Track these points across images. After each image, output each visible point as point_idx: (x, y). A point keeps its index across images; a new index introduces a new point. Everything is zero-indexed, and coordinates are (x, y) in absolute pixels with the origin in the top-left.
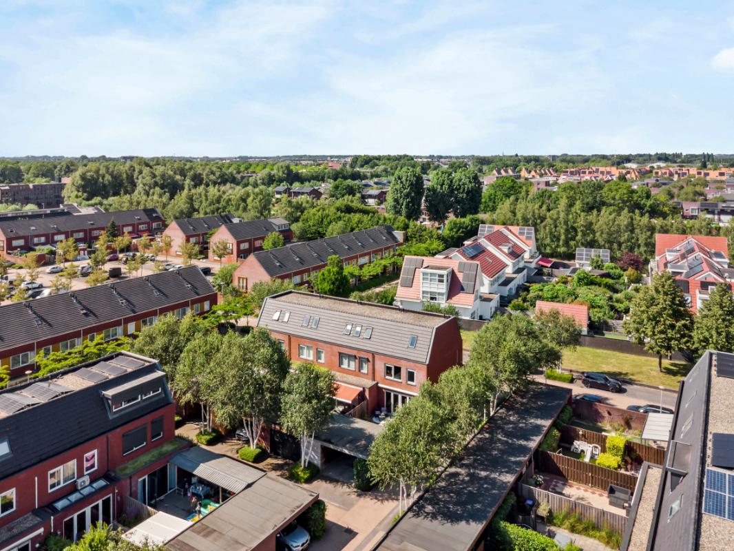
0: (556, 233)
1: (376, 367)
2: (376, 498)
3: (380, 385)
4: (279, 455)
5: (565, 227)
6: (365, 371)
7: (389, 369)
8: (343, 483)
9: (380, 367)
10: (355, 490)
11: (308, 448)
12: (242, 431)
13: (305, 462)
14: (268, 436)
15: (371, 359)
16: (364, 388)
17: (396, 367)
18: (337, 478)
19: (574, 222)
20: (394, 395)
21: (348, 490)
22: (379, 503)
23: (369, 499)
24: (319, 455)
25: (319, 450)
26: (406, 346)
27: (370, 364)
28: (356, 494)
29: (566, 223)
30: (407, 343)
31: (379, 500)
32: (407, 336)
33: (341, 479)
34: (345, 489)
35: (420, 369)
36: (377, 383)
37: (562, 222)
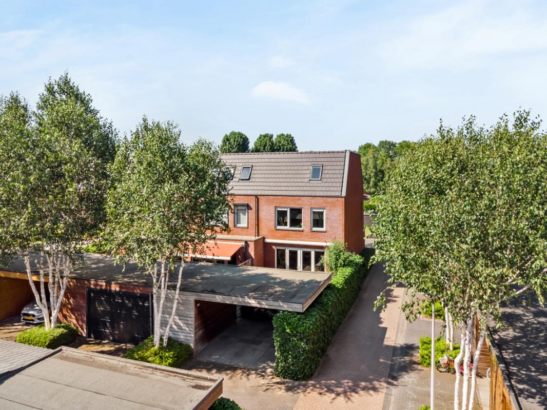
0: (367, 176)
1: (262, 214)
2: (330, 390)
3: (268, 240)
4: (106, 337)
5: (374, 170)
6: (243, 223)
7: (281, 215)
8: (247, 371)
9: (268, 214)
10: (278, 380)
11: (166, 311)
12: (32, 308)
13: (161, 340)
14: (83, 303)
15: (253, 205)
16: (246, 242)
17: (292, 210)
18: (233, 363)
19: (381, 167)
20: (290, 252)
21: (262, 381)
22: (341, 399)
23: (315, 394)
24: (192, 321)
25: (192, 313)
26: (307, 180)
27: (252, 213)
28: (283, 387)
29: (375, 167)
30: (308, 176)
31: (338, 394)
32: (306, 168)
33: (241, 364)
34: (254, 380)
35: (334, 205)
36: (264, 238)
37: (372, 167)
